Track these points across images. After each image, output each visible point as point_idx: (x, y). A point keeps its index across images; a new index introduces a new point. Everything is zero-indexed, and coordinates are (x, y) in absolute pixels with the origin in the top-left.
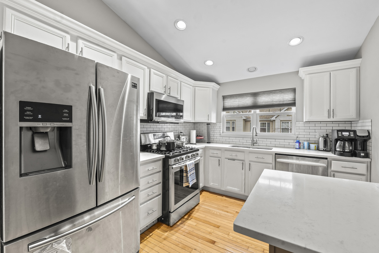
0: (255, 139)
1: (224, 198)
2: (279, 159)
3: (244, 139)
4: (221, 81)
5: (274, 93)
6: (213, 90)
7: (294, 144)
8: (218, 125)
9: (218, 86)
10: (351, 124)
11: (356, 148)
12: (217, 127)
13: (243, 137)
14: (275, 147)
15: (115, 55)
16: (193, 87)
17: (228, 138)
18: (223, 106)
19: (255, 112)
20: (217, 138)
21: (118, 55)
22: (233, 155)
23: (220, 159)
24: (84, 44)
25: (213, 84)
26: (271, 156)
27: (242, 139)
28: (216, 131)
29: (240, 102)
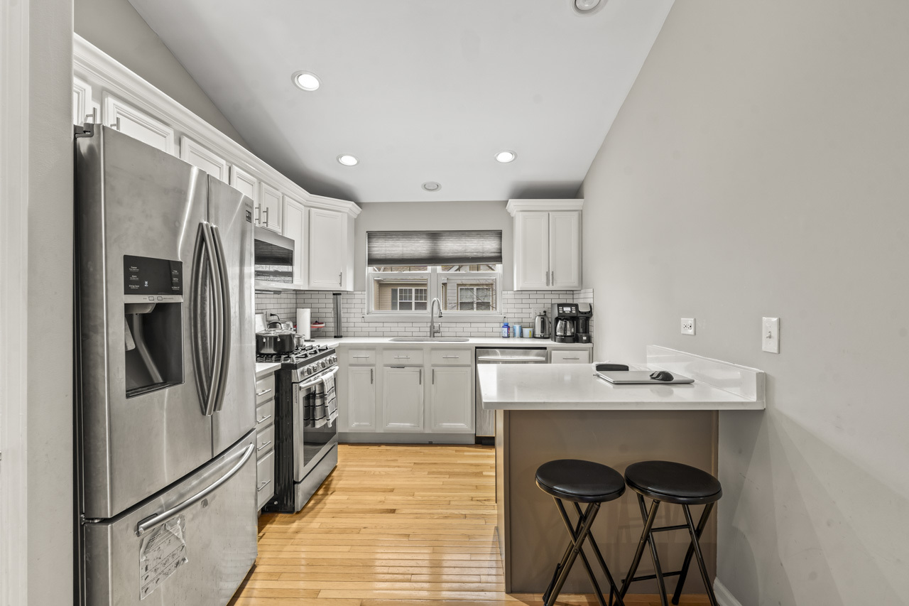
0: (436, 325)
1: (383, 447)
2: (481, 356)
3: (414, 325)
4: (364, 199)
5: (468, 236)
6: (349, 217)
7: (500, 330)
8: (358, 295)
9: (357, 209)
10: (573, 294)
11: (577, 330)
12: (354, 301)
13: (413, 321)
14: (471, 337)
15: (171, 132)
16: (305, 206)
17: (381, 325)
18: (369, 254)
19: (434, 271)
20: (357, 325)
21: (176, 132)
22: (402, 358)
23: (373, 368)
24: (117, 107)
25: (350, 204)
26: (469, 352)
27: (410, 325)
28: (353, 311)
29: (405, 249)
